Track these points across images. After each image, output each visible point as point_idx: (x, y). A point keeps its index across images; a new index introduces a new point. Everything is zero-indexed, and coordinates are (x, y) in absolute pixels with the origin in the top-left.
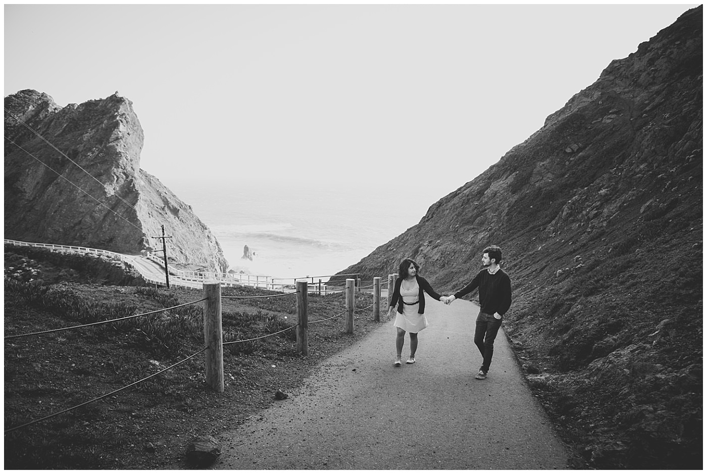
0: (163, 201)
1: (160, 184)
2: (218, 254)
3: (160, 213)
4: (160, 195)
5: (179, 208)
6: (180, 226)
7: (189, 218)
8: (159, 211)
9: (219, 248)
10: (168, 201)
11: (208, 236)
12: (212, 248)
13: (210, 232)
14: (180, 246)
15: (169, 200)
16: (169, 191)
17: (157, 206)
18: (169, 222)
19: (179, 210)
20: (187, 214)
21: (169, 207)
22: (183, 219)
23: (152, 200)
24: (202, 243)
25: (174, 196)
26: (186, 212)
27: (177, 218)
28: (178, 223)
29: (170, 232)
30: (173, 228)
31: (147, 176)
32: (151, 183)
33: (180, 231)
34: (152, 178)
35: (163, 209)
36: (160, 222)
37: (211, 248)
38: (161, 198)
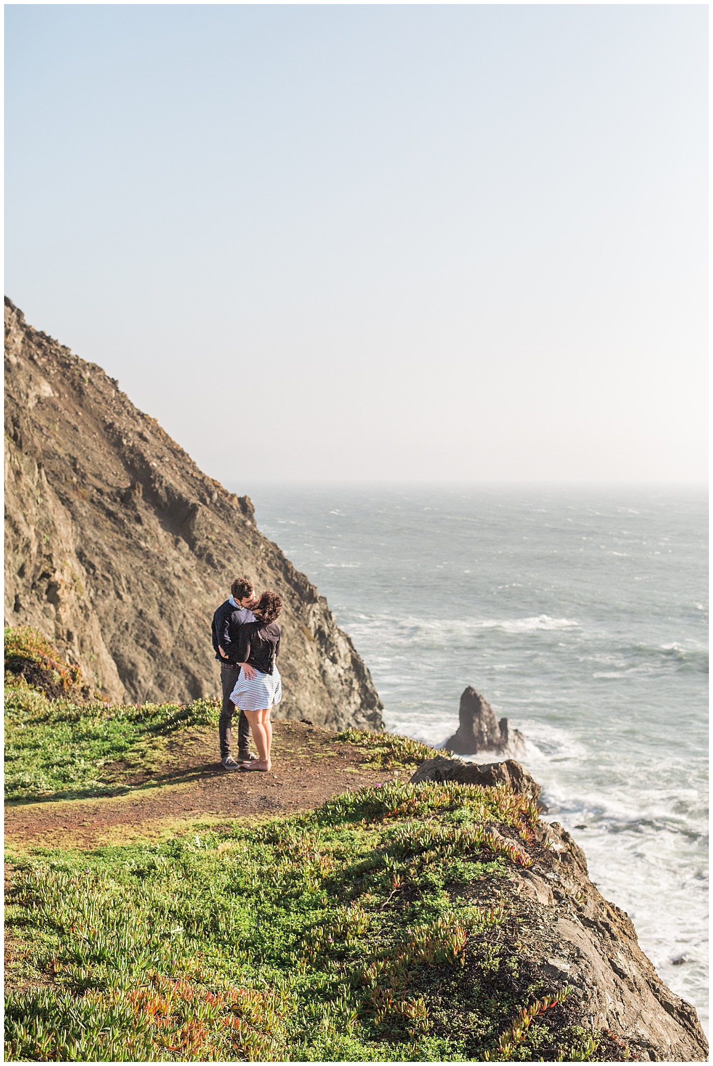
0: (130, 468)
1: (122, 399)
2: (361, 719)
3: (110, 514)
4: (118, 444)
5: (194, 500)
6: (195, 579)
7: (240, 546)
8: (106, 501)
9: (364, 688)
10: (149, 470)
11: (320, 632)
12: (337, 687)
13: (327, 615)
14: (193, 666)
15: (154, 463)
16: (157, 431)
17: (100, 485)
18: (147, 554)
19: (195, 508)
20: (229, 531)
21: (152, 497)
22: (212, 550)
23: (81, 460)
24: (292, 661)
25: (178, 453)
26: (227, 519)
27: (184, 546)
28: (187, 564)
29: (148, 602)
30: (163, 581)
31: (67, 366)
32: (81, 392)
33: (195, 601)
34: (87, 375)
35: (125, 498)
36: (107, 550)
37: (334, 686)
38: (122, 457)
